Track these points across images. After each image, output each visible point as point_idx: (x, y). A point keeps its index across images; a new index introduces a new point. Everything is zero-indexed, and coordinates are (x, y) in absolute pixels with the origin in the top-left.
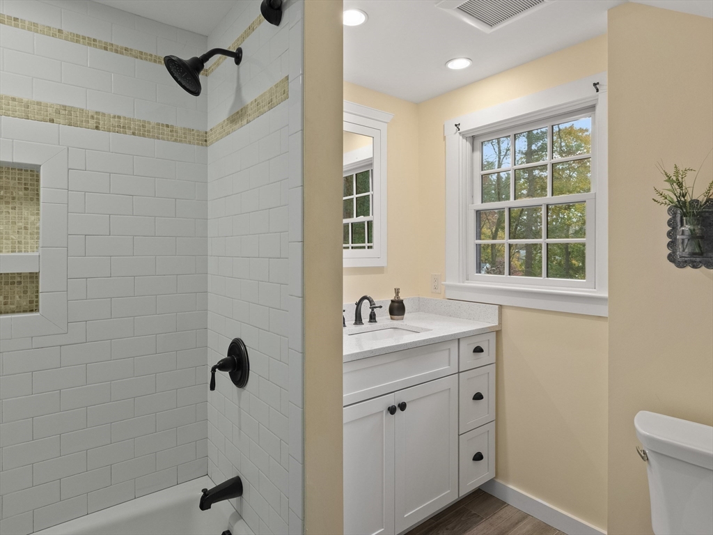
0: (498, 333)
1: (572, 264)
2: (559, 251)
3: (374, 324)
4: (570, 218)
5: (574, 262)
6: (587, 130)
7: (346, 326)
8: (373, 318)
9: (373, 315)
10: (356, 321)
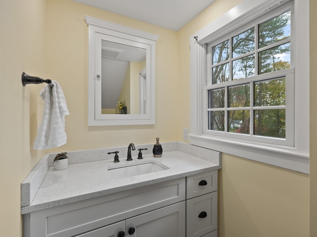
0: (219, 171)
1: (280, 121)
2: (274, 115)
3: (140, 160)
4: (279, 101)
5: (281, 120)
6: (288, 62)
7: (119, 161)
8: (140, 156)
9: (140, 154)
10: (128, 158)
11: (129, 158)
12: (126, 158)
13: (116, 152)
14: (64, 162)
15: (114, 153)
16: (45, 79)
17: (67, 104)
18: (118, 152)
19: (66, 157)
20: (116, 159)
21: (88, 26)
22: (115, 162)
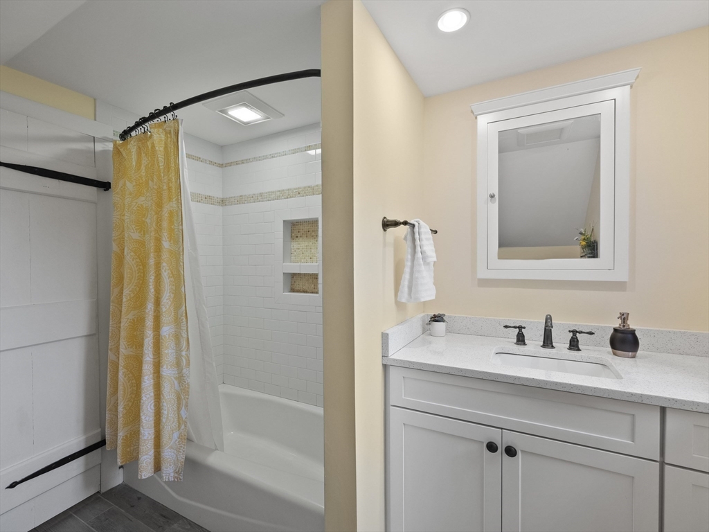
3: (575, 353)
7: (525, 344)
8: (574, 345)
9: (574, 341)
10: (544, 342)
11: (548, 342)
12: (542, 343)
13: (520, 328)
14: (440, 326)
15: (515, 327)
16: (402, 221)
17: (435, 247)
18: (524, 328)
19: (443, 321)
20: (521, 339)
21: (476, 118)
22: (518, 344)
